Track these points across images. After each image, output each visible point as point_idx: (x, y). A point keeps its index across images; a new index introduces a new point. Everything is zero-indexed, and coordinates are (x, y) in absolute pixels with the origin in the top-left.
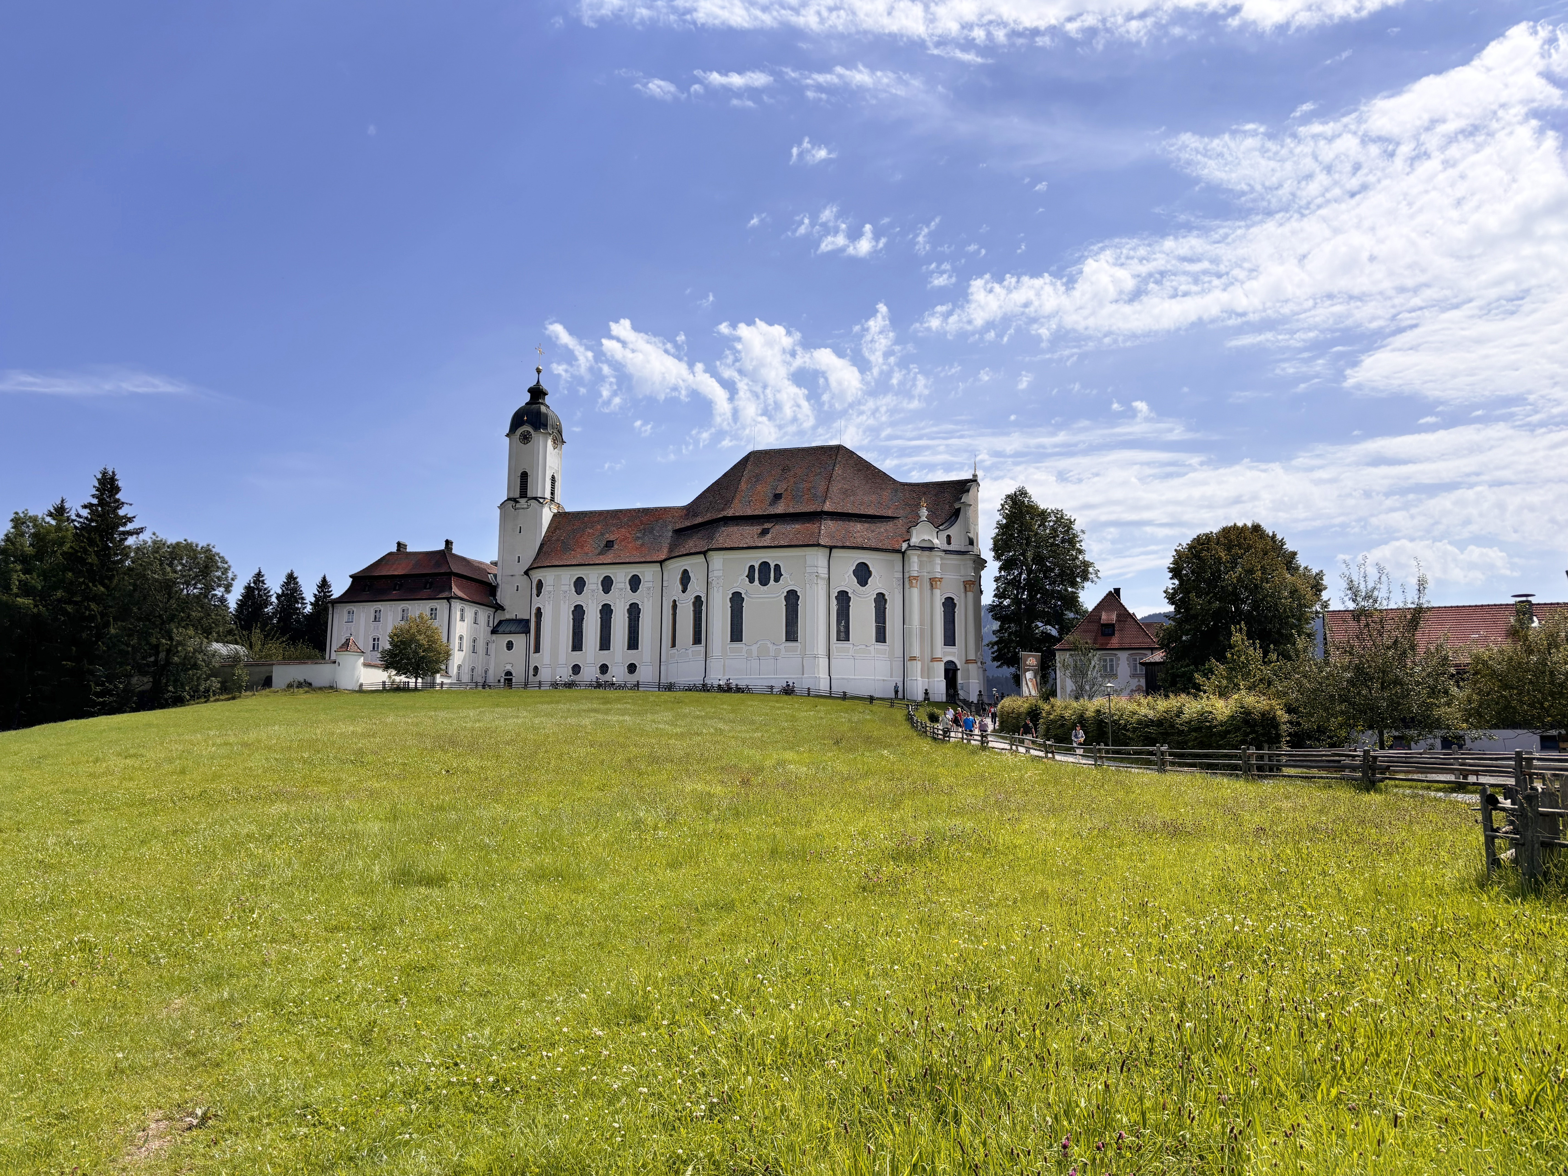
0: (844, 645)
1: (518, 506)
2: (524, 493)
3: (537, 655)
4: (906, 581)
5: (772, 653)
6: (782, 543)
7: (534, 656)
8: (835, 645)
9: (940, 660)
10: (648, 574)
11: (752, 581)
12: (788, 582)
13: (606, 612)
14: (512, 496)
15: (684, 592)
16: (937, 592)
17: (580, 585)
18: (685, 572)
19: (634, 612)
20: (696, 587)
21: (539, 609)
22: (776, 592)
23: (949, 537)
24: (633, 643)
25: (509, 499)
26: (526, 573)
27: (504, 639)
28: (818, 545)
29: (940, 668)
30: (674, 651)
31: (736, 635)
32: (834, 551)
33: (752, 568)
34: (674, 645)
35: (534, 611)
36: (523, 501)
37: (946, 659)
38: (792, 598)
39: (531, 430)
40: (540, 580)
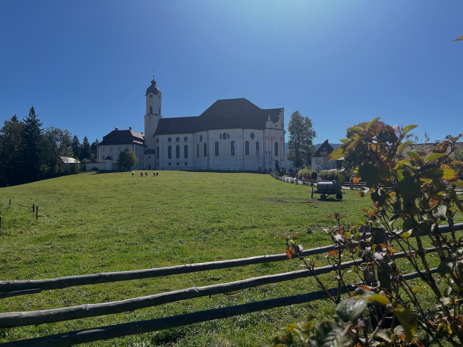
4: (265, 138)
5: (227, 159)
6: (230, 127)
7: (157, 160)
8: (245, 156)
10: (190, 136)
11: (221, 138)
12: (231, 139)
13: (178, 148)
15: (201, 141)
16: (273, 141)
17: (170, 140)
18: (201, 136)
19: (186, 147)
20: (205, 140)
22: (228, 142)
23: (276, 125)
24: (186, 156)
25: (147, 114)
26: (154, 136)
27: (148, 155)
28: (240, 128)
30: (198, 158)
31: (217, 154)
32: (244, 129)
33: (221, 134)
35: (156, 147)
36: (151, 115)
37: (275, 160)
38: (233, 143)
39: (152, 94)
40: (158, 139)
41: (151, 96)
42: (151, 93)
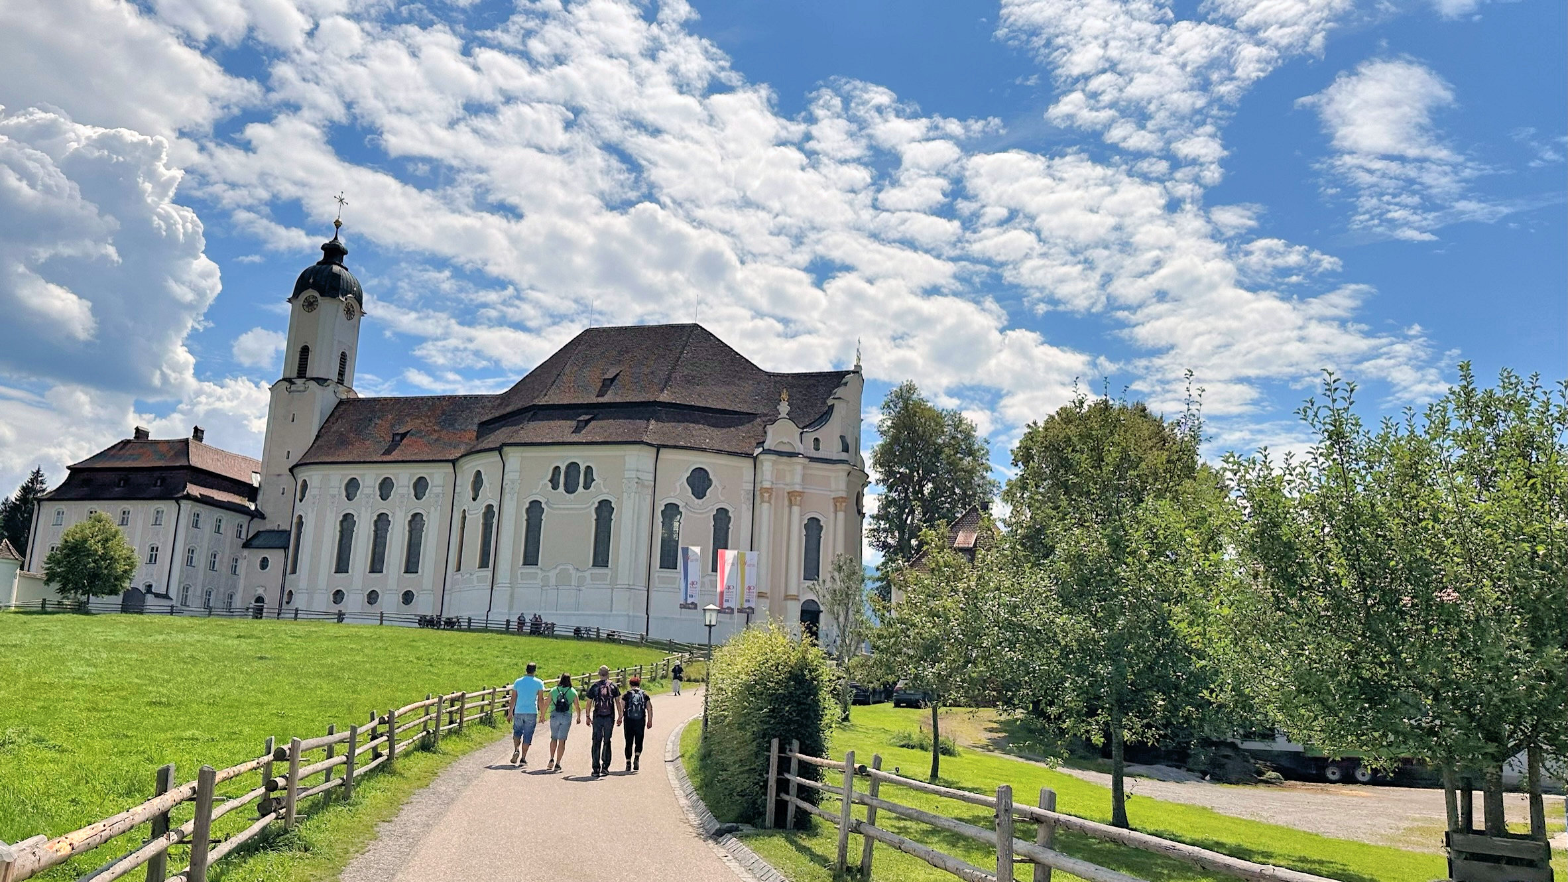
0: (668, 573)
1: (293, 387)
2: (302, 373)
3: (293, 576)
4: (756, 494)
5: (574, 582)
6: (598, 439)
7: (289, 577)
8: (658, 573)
9: (796, 598)
10: (437, 476)
11: (555, 487)
12: (601, 490)
13: (382, 522)
14: (288, 376)
15: (474, 499)
16: (796, 509)
17: (352, 487)
18: (479, 473)
19: (416, 522)
20: (488, 495)
21: (300, 517)
22: (584, 503)
23: (817, 440)
24: (411, 565)
25: (284, 379)
26: (291, 470)
27: (256, 556)
28: (642, 443)
29: (795, 609)
30: (458, 576)
31: (531, 557)
32: (662, 451)
33: (557, 469)
34: (459, 569)
35: (295, 520)
36: (299, 382)
37: (803, 599)
38: (605, 510)
39: (317, 294)
40: (305, 481)
41: (310, 305)
42: (311, 292)
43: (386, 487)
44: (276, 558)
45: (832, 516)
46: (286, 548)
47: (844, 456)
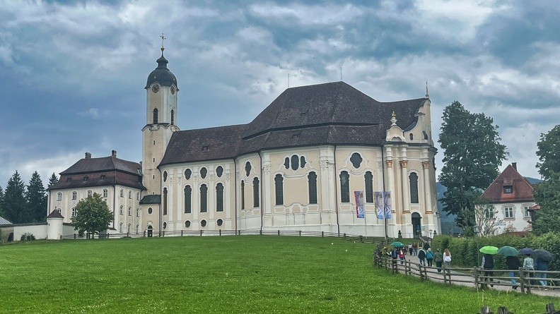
0: (346, 204)
1: (152, 129)
2: (156, 121)
3: (165, 216)
4: (385, 164)
5: (301, 211)
9: (409, 212)
10: (227, 167)
11: (287, 167)
12: (309, 167)
13: (204, 189)
14: (149, 123)
15: (248, 175)
16: (405, 170)
17: (188, 174)
18: (248, 163)
19: (220, 188)
20: (255, 172)
21: (165, 189)
23: (411, 135)
24: (220, 207)
26: (158, 168)
27: (147, 208)
29: (408, 218)
30: (244, 211)
31: (279, 201)
33: (287, 159)
34: (243, 208)
35: (163, 190)
36: (155, 127)
38: (312, 177)
39: (159, 84)
40: (165, 172)
41: (156, 90)
42: (155, 83)
43: (204, 173)
44: (155, 208)
45: (422, 171)
46: (160, 203)
47: (426, 141)
